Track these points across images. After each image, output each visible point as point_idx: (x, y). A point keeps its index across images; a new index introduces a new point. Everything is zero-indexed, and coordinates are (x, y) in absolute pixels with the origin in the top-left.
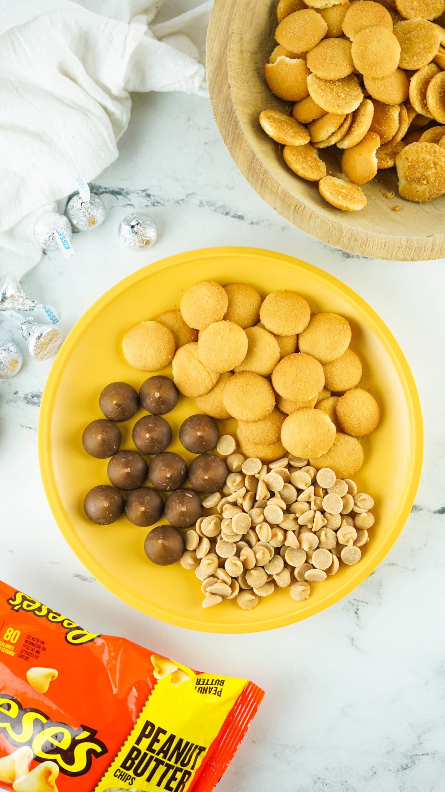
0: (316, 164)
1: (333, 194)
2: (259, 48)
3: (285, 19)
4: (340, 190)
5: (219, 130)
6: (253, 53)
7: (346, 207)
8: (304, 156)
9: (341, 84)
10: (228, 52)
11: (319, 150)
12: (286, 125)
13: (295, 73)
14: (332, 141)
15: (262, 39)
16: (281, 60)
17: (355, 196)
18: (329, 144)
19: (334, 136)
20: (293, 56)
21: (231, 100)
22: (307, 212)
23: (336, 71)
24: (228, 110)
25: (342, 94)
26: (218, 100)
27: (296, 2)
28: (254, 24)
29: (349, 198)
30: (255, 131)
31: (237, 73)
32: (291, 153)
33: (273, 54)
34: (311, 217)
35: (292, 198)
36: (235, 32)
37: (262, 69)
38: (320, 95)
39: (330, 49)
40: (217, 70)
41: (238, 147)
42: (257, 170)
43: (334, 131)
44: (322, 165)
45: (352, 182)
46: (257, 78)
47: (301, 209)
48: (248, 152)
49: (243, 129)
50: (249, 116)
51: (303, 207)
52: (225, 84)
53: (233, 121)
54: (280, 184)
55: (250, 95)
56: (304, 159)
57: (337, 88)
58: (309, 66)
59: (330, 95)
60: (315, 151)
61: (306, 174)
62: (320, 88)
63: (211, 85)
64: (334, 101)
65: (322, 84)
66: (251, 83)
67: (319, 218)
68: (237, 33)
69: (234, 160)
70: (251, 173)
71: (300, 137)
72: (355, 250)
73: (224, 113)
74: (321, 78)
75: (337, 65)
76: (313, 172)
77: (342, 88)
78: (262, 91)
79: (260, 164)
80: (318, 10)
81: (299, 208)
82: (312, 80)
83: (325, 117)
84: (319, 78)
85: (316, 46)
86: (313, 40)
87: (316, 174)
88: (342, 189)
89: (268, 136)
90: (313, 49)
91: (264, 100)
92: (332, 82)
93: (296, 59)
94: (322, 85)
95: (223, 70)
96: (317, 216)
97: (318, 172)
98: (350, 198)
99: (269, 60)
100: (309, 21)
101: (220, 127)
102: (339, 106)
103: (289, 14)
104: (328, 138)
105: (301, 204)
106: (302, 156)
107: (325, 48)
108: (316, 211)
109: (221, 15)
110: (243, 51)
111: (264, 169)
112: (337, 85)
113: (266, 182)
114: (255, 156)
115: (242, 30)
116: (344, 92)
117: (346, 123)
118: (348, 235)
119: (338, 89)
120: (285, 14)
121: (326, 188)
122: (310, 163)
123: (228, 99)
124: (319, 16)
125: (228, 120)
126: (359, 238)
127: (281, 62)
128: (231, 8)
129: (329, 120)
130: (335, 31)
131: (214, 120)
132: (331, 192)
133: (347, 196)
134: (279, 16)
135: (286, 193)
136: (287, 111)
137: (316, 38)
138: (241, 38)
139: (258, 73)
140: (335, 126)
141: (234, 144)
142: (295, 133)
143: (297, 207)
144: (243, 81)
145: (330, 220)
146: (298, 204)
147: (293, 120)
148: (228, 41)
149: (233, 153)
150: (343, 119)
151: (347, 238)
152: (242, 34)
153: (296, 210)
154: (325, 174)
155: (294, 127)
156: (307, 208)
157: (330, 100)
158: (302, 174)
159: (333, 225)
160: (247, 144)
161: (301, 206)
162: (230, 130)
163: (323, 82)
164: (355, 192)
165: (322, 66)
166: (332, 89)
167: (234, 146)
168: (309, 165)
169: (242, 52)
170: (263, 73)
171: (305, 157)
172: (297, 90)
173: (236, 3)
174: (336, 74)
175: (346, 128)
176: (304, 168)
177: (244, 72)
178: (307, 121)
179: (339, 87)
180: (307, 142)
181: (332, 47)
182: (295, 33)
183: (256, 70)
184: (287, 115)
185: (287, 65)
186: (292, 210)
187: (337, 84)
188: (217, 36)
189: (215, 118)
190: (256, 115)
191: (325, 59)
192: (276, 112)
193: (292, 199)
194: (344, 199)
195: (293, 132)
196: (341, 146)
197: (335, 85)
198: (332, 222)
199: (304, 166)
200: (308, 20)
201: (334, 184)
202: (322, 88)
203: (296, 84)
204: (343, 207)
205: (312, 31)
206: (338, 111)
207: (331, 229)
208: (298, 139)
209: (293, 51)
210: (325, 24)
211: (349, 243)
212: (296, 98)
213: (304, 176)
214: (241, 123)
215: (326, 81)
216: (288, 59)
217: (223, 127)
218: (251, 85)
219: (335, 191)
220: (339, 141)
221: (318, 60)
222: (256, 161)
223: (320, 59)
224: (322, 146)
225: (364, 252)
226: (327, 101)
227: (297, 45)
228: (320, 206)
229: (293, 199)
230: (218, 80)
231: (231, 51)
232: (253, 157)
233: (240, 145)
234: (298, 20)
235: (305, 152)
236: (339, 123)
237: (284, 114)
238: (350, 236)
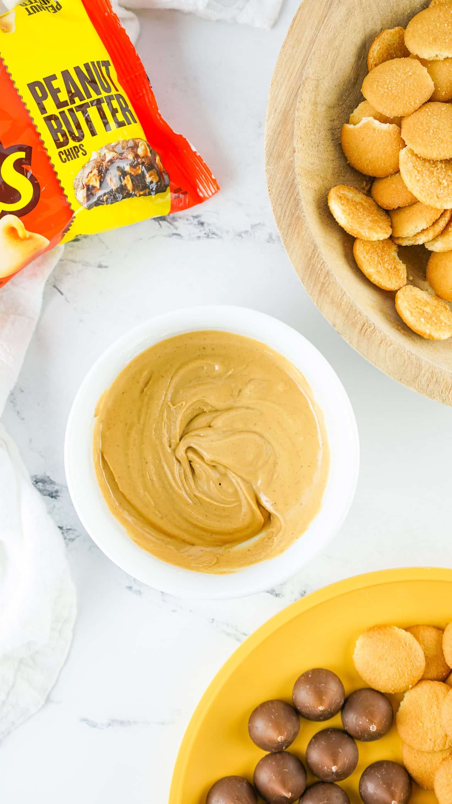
0: (395, 267)
1: (414, 314)
2: (338, 100)
3: (379, 67)
4: (422, 308)
5: (272, 208)
6: (330, 107)
7: (430, 335)
8: (380, 254)
9: (443, 166)
10: (298, 104)
11: (399, 246)
12: (362, 209)
13: (384, 143)
14: (420, 239)
15: (344, 88)
16: (368, 123)
17: (442, 318)
18: (415, 242)
19: (423, 233)
20: (384, 120)
21: (293, 170)
22: (378, 336)
23: (440, 149)
24: (288, 182)
25: (444, 181)
26: (276, 166)
27: (395, 46)
28: (335, 69)
29: (433, 321)
30: (320, 214)
31: (306, 132)
32: (364, 250)
33: (356, 111)
34: (381, 343)
35: (360, 313)
36: (310, 77)
37: (339, 129)
38: (416, 178)
39: (435, 117)
40: (280, 126)
41: (296, 235)
42: (317, 269)
43: (425, 228)
44: (402, 268)
45: (438, 296)
46: (330, 141)
47: (369, 330)
48: (308, 244)
49: (305, 211)
50: (315, 192)
51: (373, 328)
52: (288, 146)
53: (293, 198)
54: (345, 292)
55: (318, 162)
56: (379, 259)
57: (439, 171)
58: (403, 136)
59: (428, 180)
60: (394, 248)
61: (381, 280)
62: (416, 169)
63: (269, 145)
64: (432, 189)
65: (419, 163)
66: (322, 147)
67: (391, 346)
68: (313, 78)
69: (288, 251)
70: (308, 273)
71: (379, 229)
72: (435, 395)
73: (282, 185)
74: (419, 156)
75: (442, 141)
76: (390, 278)
77: (444, 172)
78: (335, 159)
79: (322, 261)
80: (424, 62)
81: (367, 329)
82: (407, 156)
83: (415, 206)
84: (416, 155)
85: (416, 111)
86: (412, 103)
87: (394, 281)
88: (425, 306)
89: (337, 223)
90: (412, 113)
91: (336, 170)
92: (434, 162)
93: (388, 124)
94: (419, 165)
95: (289, 127)
96: (389, 343)
97: (396, 278)
98: (435, 321)
99: (349, 117)
100: (410, 76)
101: (274, 204)
102: (438, 198)
103: (384, 61)
104: (415, 235)
105: (371, 324)
106: (378, 254)
107: (428, 115)
108: (389, 336)
109: (295, 51)
110: (317, 104)
111: (326, 269)
112: (438, 167)
113: (328, 287)
114: (317, 250)
115: (319, 75)
116: (447, 177)
117: (443, 219)
118: (427, 374)
119: (440, 173)
120: (379, 60)
121: (406, 304)
122: (387, 265)
123: (290, 168)
124: (425, 70)
125: (286, 196)
126: (442, 380)
127: (367, 126)
128: (310, 44)
129: (421, 211)
130: (444, 93)
131: (268, 193)
132: (411, 310)
133: (431, 318)
134: (371, 61)
135: (352, 306)
136: (364, 189)
137: (417, 101)
138: (317, 86)
139: (333, 134)
140: (427, 222)
141: (290, 230)
142: (373, 222)
143: (365, 327)
144: (312, 144)
145: (406, 351)
146: (366, 324)
147: (371, 201)
148: (300, 89)
149: (287, 242)
150: (441, 214)
151: (425, 378)
152: (318, 81)
153: (363, 331)
154: (405, 282)
155: (372, 213)
156: (377, 331)
157: (427, 187)
158: (376, 280)
159: (409, 358)
160: (308, 232)
161: (370, 327)
162: (288, 211)
163: (421, 160)
164: (441, 312)
165: (422, 140)
166: (432, 172)
167: (290, 232)
168: (386, 267)
169: (315, 104)
170: (339, 135)
171: (382, 256)
172: (383, 164)
173: (317, 39)
174: (440, 153)
175: (441, 226)
176: (379, 272)
177: (315, 131)
178: (391, 207)
179: (441, 170)
180: (387, 236)
181: (438, 115)
182: (390, 89)
183: (331, 129)
184: (364, 194)
185: (374, 129)
186: (357, 330)
187: (439, 165)
188: (286, 80)
189: (269, 190)
190: (324, 191)
191: (428, 131)
192: (350, 189)
193: (359, 315)
194: (428, 322)
195: (370, 221)
196: (430, 247)
197: (436, 166)
198: (409, 354)
199: (379, 269)
200: (410, 74)
201: (415, 298)
202: (418, 169)
203: (383, 156)
204: (425, 334)
205: (413, 90)
206: (436, 205)
207: (407, 362)
208: (377, 233)
209: (383, 114)
210: (432, 83)
211: (428, 385)
212: (379, 173)
213: (378, 283)
214: (303, 203)
215: (424, 159)
216: (377, 122)
217: (279, 205)
218: (322, 150)
219: (417, 309)
220: (428, 242)
221: (418, 130)
222: (318, 257)
223: (420, 129)
224: (405, 243)
225: (446, 400)
226: (424, 189)
227: (391, 106)
228: (393, 327)
229: (361, 316)
230: (280, 139)
231: (302, 103)
232: (314, 250)
233: (298, 232)
234: (397, 72)
235: (381, 248)
236: (433, 218)
237: (359, 191)
238: (430, 376)
